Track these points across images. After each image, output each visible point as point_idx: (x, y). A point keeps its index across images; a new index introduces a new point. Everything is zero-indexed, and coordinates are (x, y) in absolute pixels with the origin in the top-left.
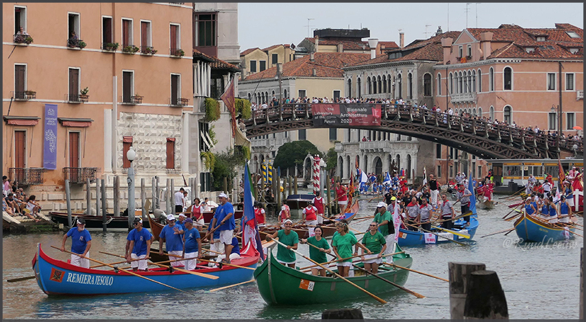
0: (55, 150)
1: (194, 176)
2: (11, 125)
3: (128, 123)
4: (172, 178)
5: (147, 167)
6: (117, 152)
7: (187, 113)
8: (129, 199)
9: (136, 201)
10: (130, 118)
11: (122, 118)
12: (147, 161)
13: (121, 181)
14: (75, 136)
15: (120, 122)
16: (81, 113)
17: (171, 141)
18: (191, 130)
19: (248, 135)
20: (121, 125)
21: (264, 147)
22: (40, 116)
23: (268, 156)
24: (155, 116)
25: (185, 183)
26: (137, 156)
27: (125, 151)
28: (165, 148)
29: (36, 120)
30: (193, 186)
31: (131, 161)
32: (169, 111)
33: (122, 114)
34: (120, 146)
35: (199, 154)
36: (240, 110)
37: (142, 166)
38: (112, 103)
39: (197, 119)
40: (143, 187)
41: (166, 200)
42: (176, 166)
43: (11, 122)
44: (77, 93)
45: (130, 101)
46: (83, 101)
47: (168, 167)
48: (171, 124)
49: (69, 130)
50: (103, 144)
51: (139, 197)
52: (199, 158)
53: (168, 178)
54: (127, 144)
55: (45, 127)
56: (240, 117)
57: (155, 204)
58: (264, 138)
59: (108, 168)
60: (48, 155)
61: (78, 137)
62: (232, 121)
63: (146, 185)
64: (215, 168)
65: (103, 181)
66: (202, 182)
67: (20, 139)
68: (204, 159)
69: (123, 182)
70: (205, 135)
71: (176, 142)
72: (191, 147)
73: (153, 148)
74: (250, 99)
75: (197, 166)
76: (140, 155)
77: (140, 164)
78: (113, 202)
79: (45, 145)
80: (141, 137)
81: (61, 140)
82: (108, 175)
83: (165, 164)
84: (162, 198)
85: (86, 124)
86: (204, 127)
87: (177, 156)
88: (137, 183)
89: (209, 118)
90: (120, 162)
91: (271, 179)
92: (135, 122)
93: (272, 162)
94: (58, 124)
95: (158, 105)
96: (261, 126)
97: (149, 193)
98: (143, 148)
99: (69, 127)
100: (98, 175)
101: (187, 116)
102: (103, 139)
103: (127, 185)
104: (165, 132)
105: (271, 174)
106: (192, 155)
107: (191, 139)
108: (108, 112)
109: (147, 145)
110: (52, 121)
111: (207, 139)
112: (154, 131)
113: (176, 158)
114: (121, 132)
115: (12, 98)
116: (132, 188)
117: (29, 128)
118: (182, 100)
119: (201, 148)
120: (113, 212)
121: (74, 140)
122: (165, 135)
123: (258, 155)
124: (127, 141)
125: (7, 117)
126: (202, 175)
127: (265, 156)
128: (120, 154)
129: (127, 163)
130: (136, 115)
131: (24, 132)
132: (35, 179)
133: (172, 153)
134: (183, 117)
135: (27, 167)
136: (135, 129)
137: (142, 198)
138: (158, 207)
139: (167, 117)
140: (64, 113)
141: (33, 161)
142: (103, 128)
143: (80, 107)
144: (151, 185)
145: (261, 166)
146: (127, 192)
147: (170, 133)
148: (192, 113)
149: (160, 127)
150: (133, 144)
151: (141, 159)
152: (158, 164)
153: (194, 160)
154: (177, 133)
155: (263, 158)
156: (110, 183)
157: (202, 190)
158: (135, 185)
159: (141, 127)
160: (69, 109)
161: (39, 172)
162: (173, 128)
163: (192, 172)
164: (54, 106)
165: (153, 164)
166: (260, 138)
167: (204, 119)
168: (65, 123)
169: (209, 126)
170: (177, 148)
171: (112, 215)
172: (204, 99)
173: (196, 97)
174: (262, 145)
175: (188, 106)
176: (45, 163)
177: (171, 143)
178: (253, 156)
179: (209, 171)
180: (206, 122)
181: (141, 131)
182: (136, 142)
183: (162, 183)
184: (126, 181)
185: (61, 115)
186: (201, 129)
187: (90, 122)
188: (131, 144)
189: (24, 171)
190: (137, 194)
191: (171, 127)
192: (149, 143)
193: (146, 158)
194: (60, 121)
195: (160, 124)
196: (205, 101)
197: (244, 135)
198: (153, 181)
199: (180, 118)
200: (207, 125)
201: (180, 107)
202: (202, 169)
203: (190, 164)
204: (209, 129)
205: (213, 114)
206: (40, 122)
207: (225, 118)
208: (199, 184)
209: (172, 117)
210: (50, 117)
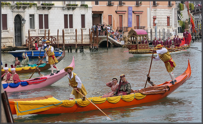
0: (132, 21)
1: (176, 28)
2: (118, 13)
3: (155, 12)
4: (169, 29)
5: (161, 26)
6: (151, 21)
7: (173, 8)
8: (155, 36)
9: (158, 37)
10: (155, 10)
11: (153, 10)
12: (161, 24)
13: (153, 30)
14: (138, 16)
15: (152, 11)
16: (140, 9)
17: (168, 17)
18: (175, 14)
19: (193, 15)
20: (152, 13)
21: (198, 18)
22: (127, 10)
23: (199, 21)
24: (163, 10)
25: (173, 31)
26: (158, 22)
27: (154, 21)
28: (167, 19)
29: (126, 12)
30: (176, 31)
31: (156, 24)
32: (168, 8)
33: (153, 9)
34: (152, 19)
35: (177, 21)
36: (191, 7)
37: (159, 26)
38: (149, 6)
39: (176, 10)
40: (160, 32)
41: (167, 36)
42: (170, 25)
43: (118, 12)
44: (139, 3)
45: (155, 5)
46: (140, 5)
47: (168, 25)
48: (168, 12)
49: (136, 15)
50: (147, 19)
51: (159, 35)
52: (178, 22)
53: (168, 29)
54: (155, 19)
55: (128, 14)
56: (190, 9)
57: (164, 37)
58: (198, 15)
59: (149, 26)
60: (130, 23)
61: (139, 17)
62: (188, 11)
63: (161, 31)
64: (183, 26)
65: (147, 30)
66: (179, 30)
67: (121, 18)
68: (179, 23)
69: (153, 31)
70: (179, 15)
71: (170, 18)
72: (175, 19)
73: (163, 20)
74: (194, 3)
75: (177, 25)
76: (159, 22)
77: (159, 25)
78: (150, 37)
79: (128, 19)
80: (159, 16)
81: (133, 18)
82: (149, 28)
83: (167, 25)
84: (166, 35)
85: (141, 13)
86: (179, 12)
87: (170, 22)
88: (158, 31)
89: (180, 10)
90: (152, 24)
91: (201, 29)
92: (157, 12)
93: (201, 23)
94: (132, 13)
95: (164, 6)
96: (197, 12)
97: (162, 34)
98: (159, 20)
99: (136, 13)
100: (146, 29)
101: (173, 9)
102: (147, 17)
103: (155, 32)
104: (166, 14)
105: (201, 27)
106: (175, 22)
107: (175, 16)
108: (148, 9)
109: (161, 19)
110: (131, 12)
111: (180, 17)
112: (163, 14)
113: (170, 23)
114: (153, 15)
115: (118, 5)
116: (156, 32)
117: (123, 14)
118: (172, 4)
119: (178, 19)
120: (150, 40)
121: (138, 18)
122: (166, 15)
123: (196, 21)
124: (154, 18)
125: (117, 11)
126: (179, 28)
127: (198, 21)
128: (152, 22)
129: (155, 24)
130: (157, 9)
131: (122, 15)
132: (126, 30)
133: (169, 21)
134: (172, 10)
135: (123, 26)
136: (157, 14)
137: (159, 36)
138: (164, 38)
139: (167, 10)
140: (135, 9)
141: (125, 25)
142: (147, 13)
143: (139, 7)
144: (162, 31)
145: (197, 24)
146: (155, 34)
147: (168, 15)
148: (175, 8)
149: (165, 13)
150: (157, 19)
151: (159, 23)
152: (164, 24)
153: (176, 23)
154: (170, 15)
155: (198, 22)
156: (149, 31)
157: (179, 32)
158: (157, 32)
159: (159, 13)
160: (136, 8)
161: (127, 28)
162: (169, 13)
163: (175, 27)
164: (131, 7)
165: (163, 25)
166: (197, 16)
167: (179, 10)
168: (135, 13)
169: (181, 12)
170: (170, 19)
171: (150, 41)
172: (179, 4)
173: (176, 3)
174: (197, 18)
175: (174, 6)
176: (129, 25)
177: (168, 18)
178: (195, 21)
179: (181, 27)
180: (180, 11)
181: (159, 14)
182: (157, 18)
183: (166, 31)
184: (154, 30)
185: (134, 10)
186: (178, 13)
187: (142, 12)
188: (156, 19)
189: (122, 28)
190: (158, 34)
191: (168, 13)
192: (161, 18)
193: (161, 23)
194: (133, 12)
195: (165, 12)
196: (179, 5)
197: (192, 15)
198: (163, 30)
199: (171, 10)
200: (180, 12)
201: (171, 7)
202: (179, 26)
203: (175, 24)
204: (181, 13)
205: (182, 8)
206: (127, 12)
207: (185, 10)
208: (178, 31)
209: (169, 10)
210: (130, 10)
